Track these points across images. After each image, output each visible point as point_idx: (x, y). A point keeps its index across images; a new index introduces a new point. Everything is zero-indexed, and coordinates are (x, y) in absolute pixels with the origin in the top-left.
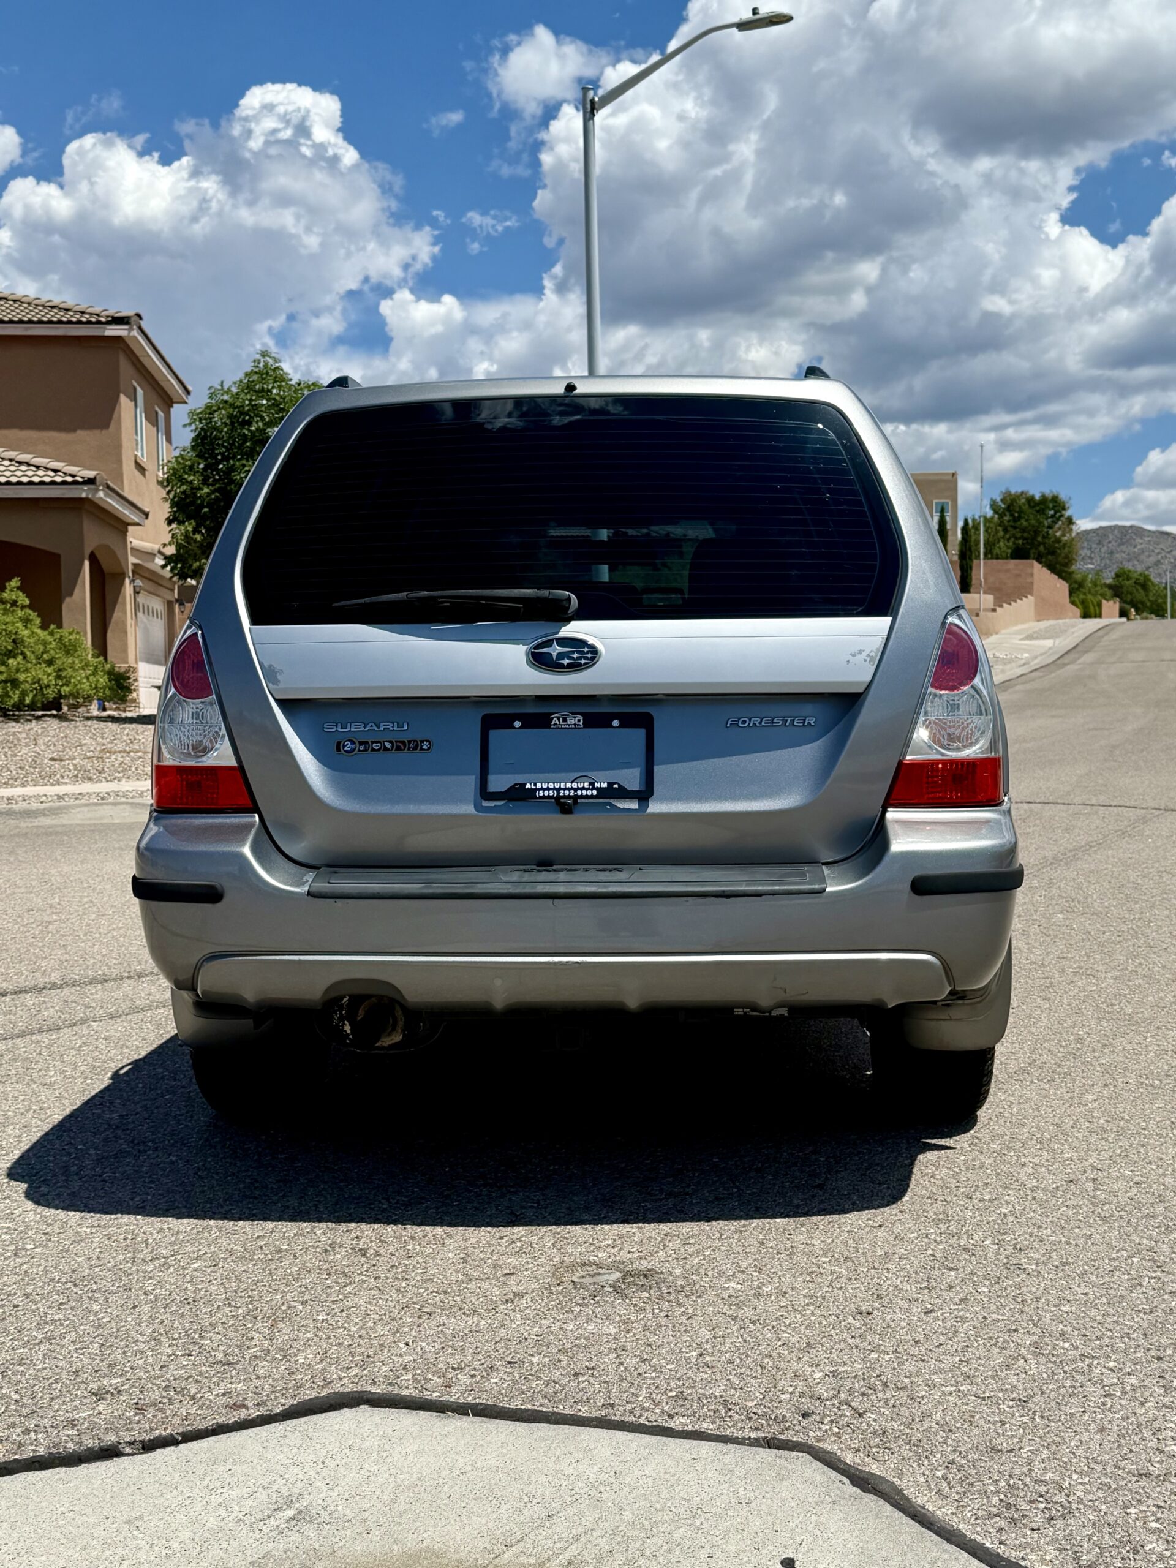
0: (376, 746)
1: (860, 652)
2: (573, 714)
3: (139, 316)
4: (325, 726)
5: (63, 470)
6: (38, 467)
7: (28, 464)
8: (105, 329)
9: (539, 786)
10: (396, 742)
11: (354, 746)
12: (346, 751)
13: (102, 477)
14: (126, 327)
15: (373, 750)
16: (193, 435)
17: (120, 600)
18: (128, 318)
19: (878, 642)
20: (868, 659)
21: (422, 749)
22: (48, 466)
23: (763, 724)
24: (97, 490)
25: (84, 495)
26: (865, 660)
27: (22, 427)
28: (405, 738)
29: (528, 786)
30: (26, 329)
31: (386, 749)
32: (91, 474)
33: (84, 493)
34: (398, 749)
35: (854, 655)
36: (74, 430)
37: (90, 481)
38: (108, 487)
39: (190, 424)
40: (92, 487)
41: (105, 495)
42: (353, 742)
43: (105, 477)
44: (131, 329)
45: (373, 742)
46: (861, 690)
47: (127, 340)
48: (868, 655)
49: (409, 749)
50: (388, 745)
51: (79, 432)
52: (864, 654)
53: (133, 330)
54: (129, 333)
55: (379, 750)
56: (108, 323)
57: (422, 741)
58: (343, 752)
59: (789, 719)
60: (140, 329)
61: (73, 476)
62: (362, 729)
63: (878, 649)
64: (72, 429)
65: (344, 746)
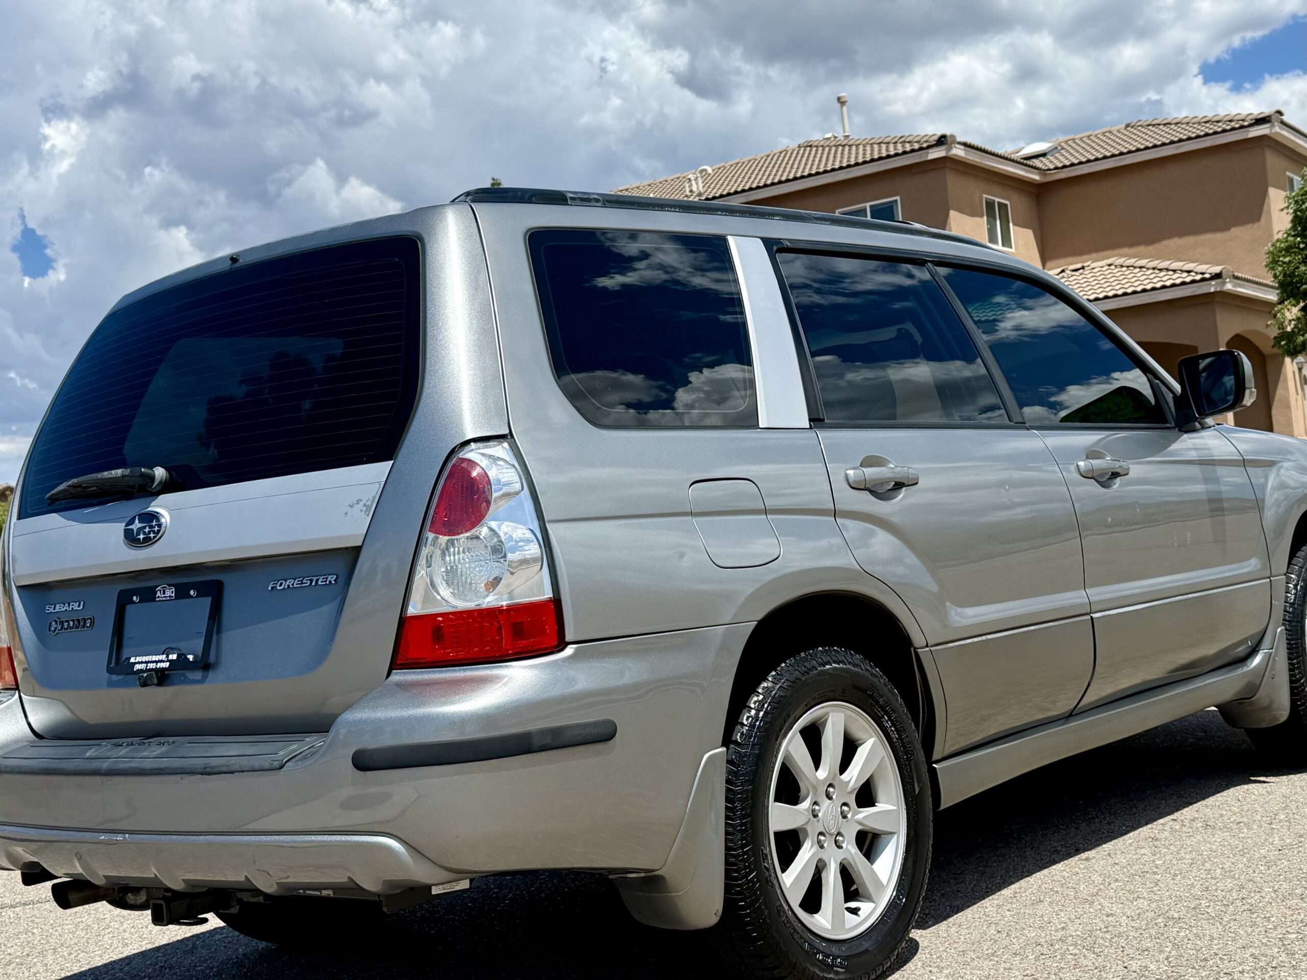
0: (66, 625)
1: (358, 501)
2: (169, 585)
3: (1280, 113)
4: (47, 607)
5: (1195, 270)
6: (1174, 271)
7: (1167, 270)
8: (1249, 131)
12: (53, 631)
13: (1228, 271)
14: (1268, 125)
16: (1290, 217)
17: (1282, 378)
18: (1269, 116)
19: (375, 490)
20: (364, 509)
21: (87, 627)
22: (1183, 269)
23: (295, 586)
24: (1224, 283)
25: (1212, 290)
26: (362, 511)
27: (1181, 235)
30: (1177, 148)
31: (71, 627)
32: (1216, 269)
33: (1212, 287)
34: (77, 627)
35: (351, 506)
36: (1228, 229)
37: (1218, 276)
38: (1237, 278)
39: (1287, 207)
40: (1219, 281)
41: (1234, 286)
43: (1231, 270)
44: (1273, 126)
46: (360, 544)
47: (1272, 136)
48: (365, 505)
50: (72, 624)
51: (1233, 230)
52: (361, 504)
53: (1274, 126)
54: (1271, 130)
55: (67, 628)
56: (1250, 125)
57: (88, 619)
59: (315, 578)
60: (1283, 123)
61: (1203, 274)
63: (374, 498)
64: (1226, 228)
65: (52, 627)
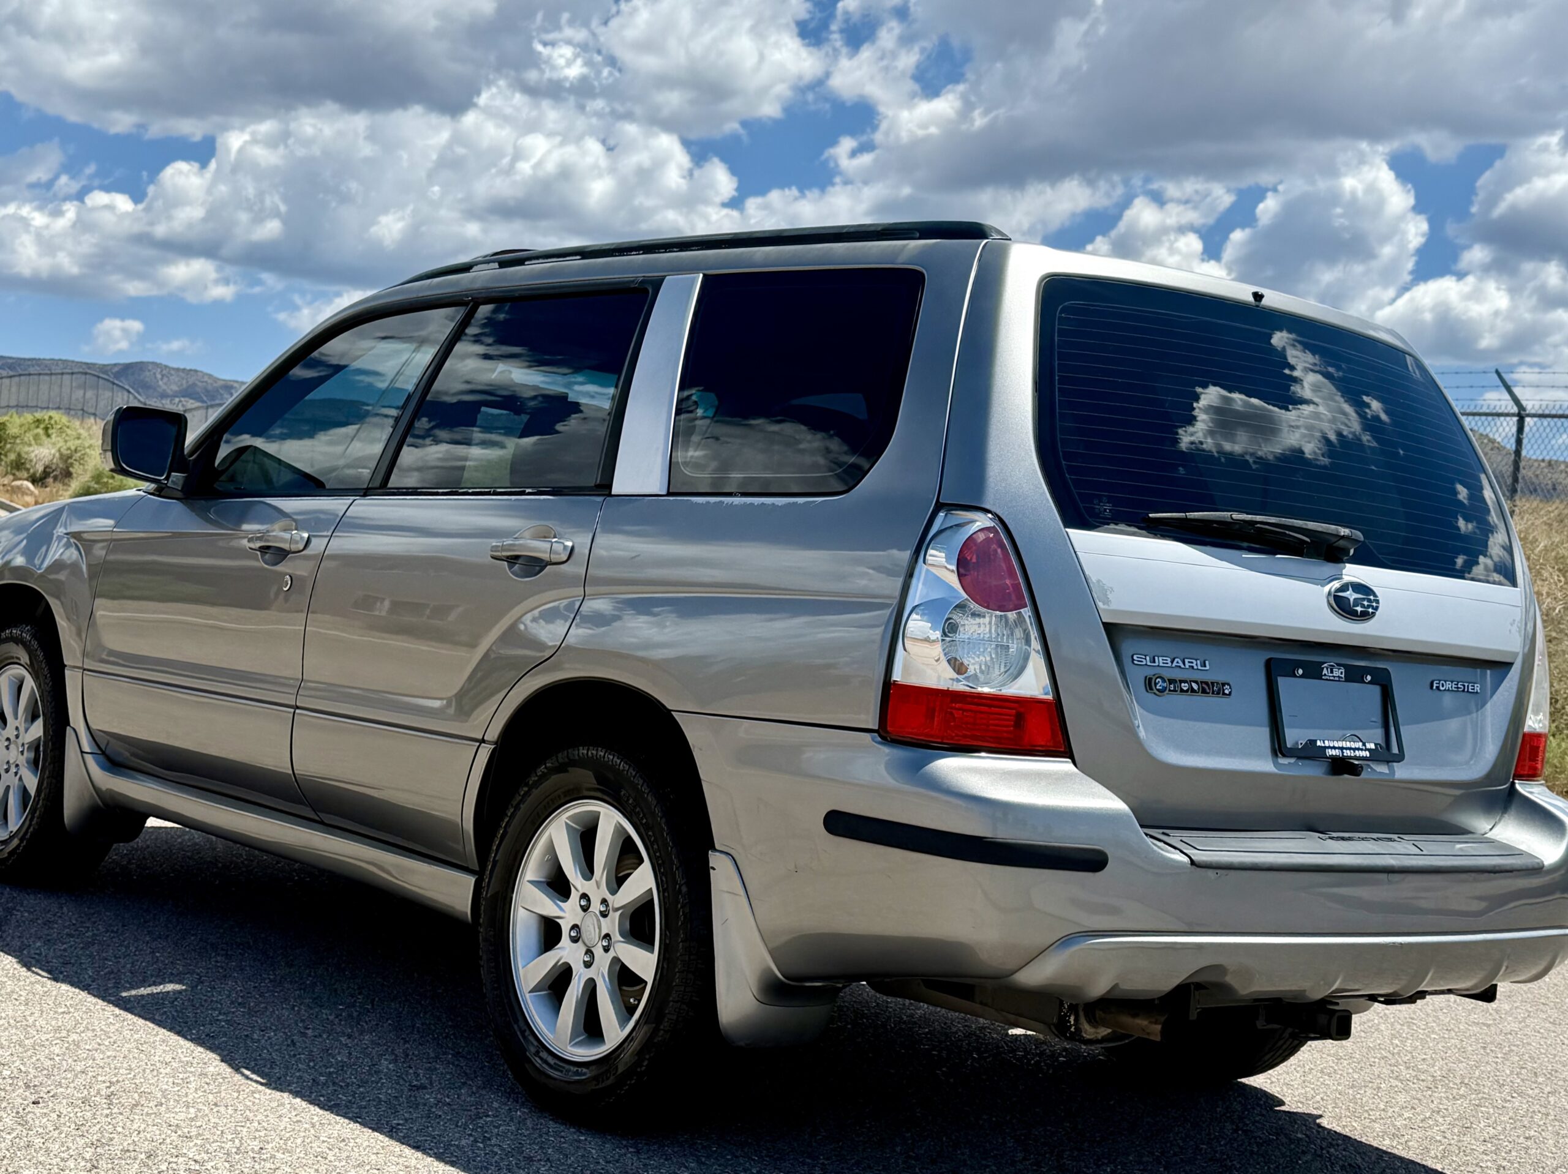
0: (1185, 686)
1: (1514, 621)
2: (1338, 665)
4: (1135, 657)
9: (1327, 744)
10: (1201, 682)
11: (1165, 685)
12: (1158, 690)
15: (1182, 690)
20: (1518, 630)
21: (1224, 694)
28: (1209, 678)
29: (1319, 743)
31: (1193, 690)
34: (1204, 691)
42: (1164, 680)
45: (1181, 682)
49: (1213, 693)
50: (1195, 686)
52: (1516, 624)
55: (1187, 691)
57: (1224, 685)
58: (1155, 691)
62: (1170, 665)
65: (1156, 684)
